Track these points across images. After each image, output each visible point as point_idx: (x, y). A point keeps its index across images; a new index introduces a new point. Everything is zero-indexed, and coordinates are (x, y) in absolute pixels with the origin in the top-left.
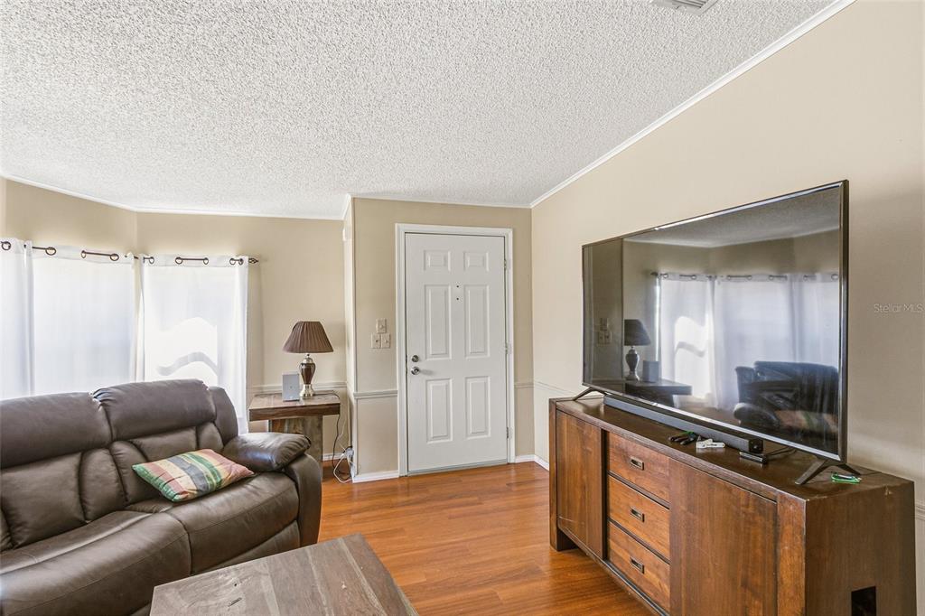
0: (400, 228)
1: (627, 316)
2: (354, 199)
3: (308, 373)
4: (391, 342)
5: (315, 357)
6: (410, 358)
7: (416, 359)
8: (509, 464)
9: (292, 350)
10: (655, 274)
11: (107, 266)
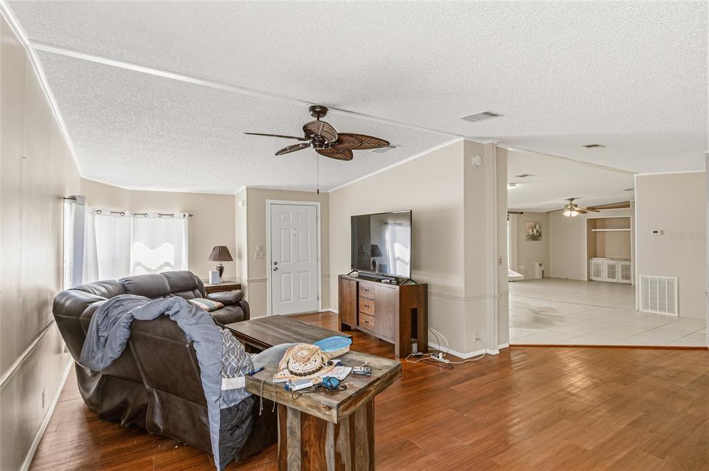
0: (268, 202)
1: (372, 243)
2: (247, 188)
3: (221, 270)
4: (264, 255)
5: (225, 264)
6: (273, 264)
7: (276, 263)
8: (318, 313)
9: (215, 260)
10: (386, 223)
11: (119, 218)
